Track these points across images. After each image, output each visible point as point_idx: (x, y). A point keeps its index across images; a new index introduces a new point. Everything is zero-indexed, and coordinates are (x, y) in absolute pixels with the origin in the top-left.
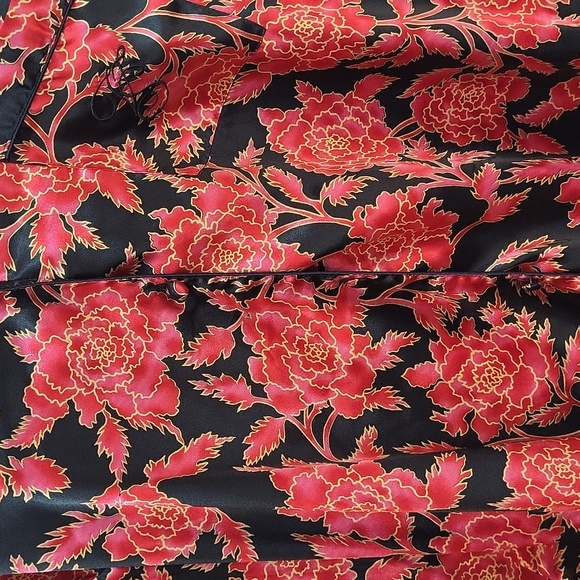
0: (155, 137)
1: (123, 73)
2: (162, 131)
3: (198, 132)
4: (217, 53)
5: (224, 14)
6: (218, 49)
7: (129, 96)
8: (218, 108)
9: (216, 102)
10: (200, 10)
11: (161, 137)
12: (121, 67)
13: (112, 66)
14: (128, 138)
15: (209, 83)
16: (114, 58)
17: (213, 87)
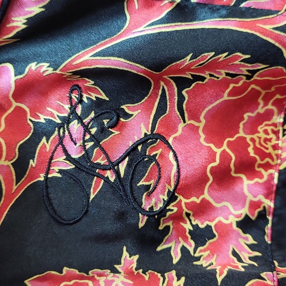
0: (172, 244)
1: (87, 129)
2: (181, 233)
3: (245, 224)
4: (248, 77)
5: (268, 12)
6: (253, 72)
7: (104, 168)
8: (271, 176)
9: (267, 166)
10: (224, 12)
11: (182, 243)
12: (80, 119)
13: (66, 121)
14: (125, 254)
15: (241, 134)
16: (67, 107)
17: (253, 140)
